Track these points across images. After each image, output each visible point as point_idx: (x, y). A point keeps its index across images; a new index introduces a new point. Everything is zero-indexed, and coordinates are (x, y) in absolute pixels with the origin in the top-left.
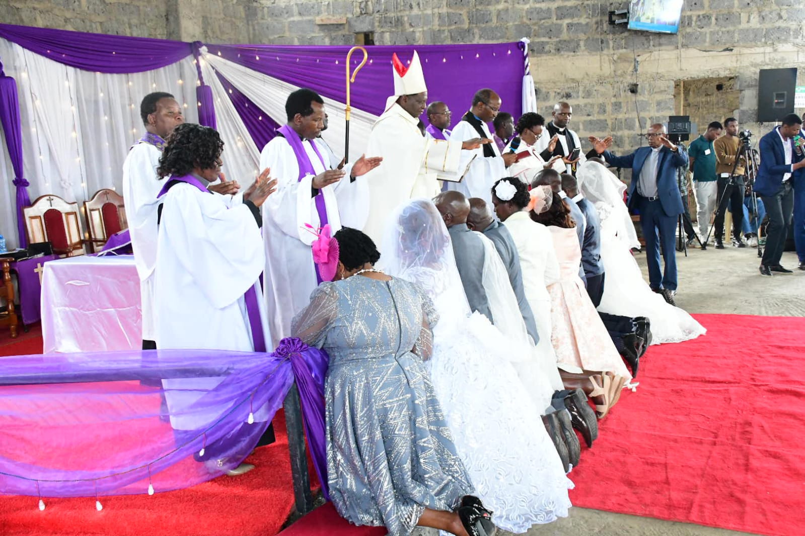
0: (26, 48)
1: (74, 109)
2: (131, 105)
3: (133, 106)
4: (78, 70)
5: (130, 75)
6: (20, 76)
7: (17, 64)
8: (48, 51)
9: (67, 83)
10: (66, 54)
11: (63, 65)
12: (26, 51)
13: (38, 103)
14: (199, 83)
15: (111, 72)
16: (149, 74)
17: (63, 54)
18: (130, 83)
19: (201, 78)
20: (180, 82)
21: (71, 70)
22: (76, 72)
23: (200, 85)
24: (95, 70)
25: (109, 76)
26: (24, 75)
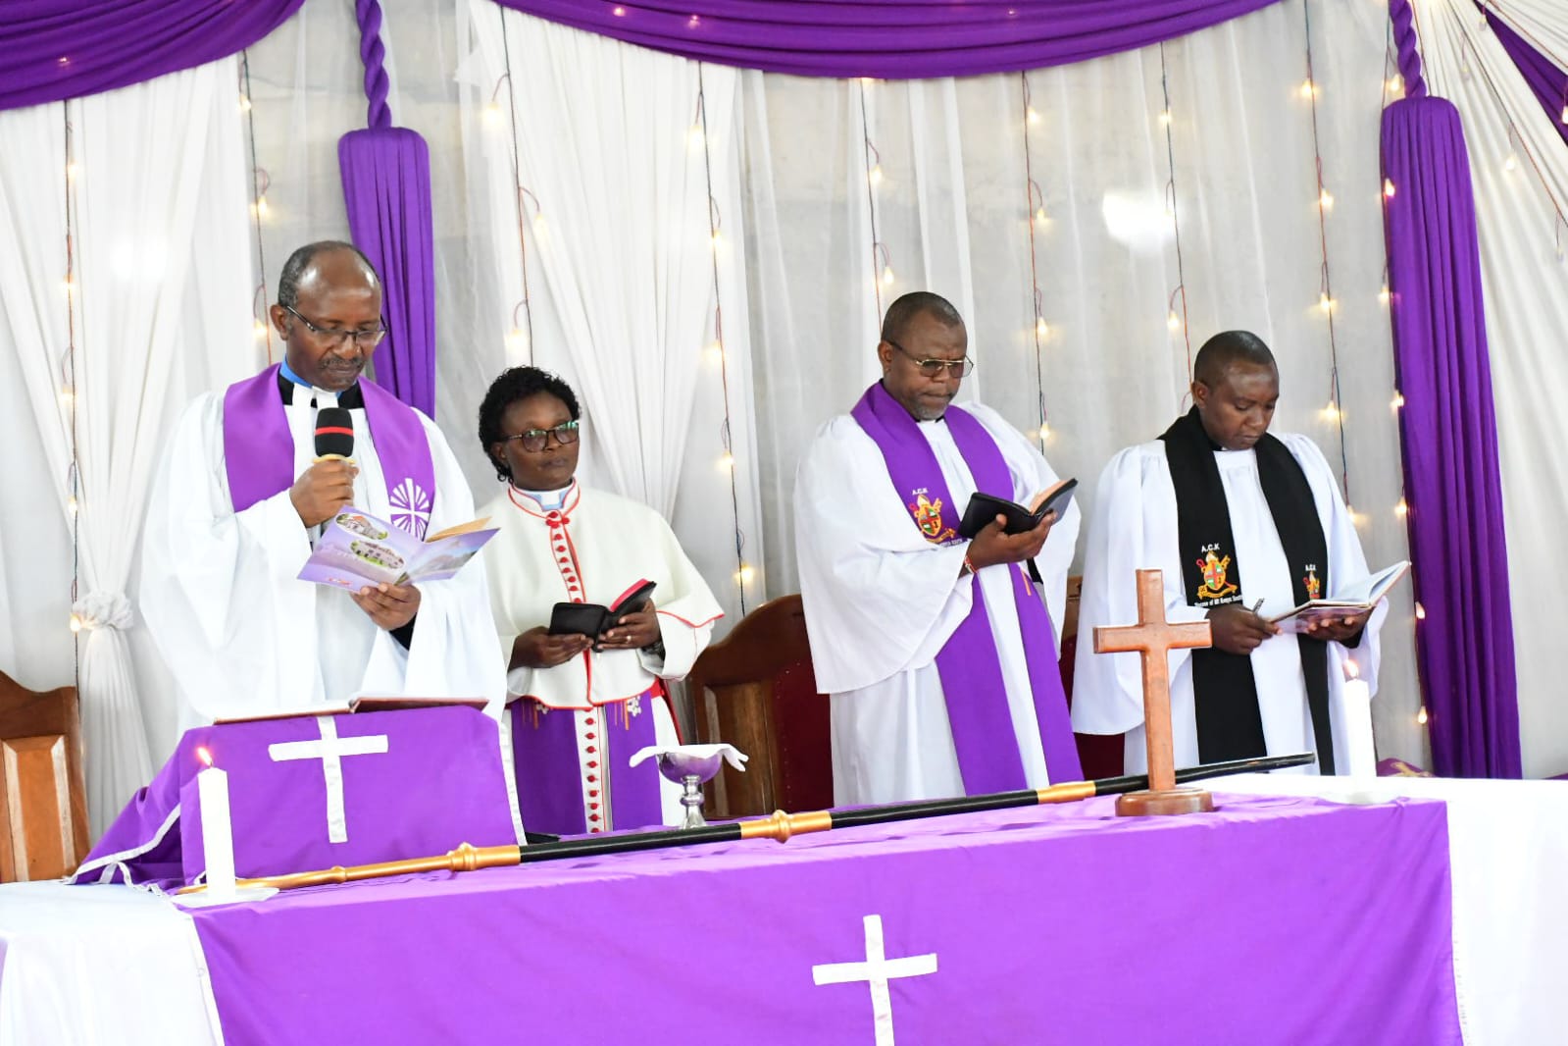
0: (515, 6)
1: (728, 249)
2: (1031, 215)
3: (1042, 220)
4: (757, 75)
5: (1035, 78)
6: (477, 127)
7: (464, 75)
8: (619, 11)
9: (694, 140)
10: (701, 16)
11: (682, 60)
12: (514, 17)
13: (542, 229)
14: (1396, 88)
15: (930, 73)
16: (1138, 65)
17: (688, 15)
18: (1034, 118)
19: (1409, 62)
20: (1307, 91)
21: (721, 78)
22: (747, 88)
23: (1402, 95)
24: (844, 73)
25: (917, 91)
26: (493, 120)
